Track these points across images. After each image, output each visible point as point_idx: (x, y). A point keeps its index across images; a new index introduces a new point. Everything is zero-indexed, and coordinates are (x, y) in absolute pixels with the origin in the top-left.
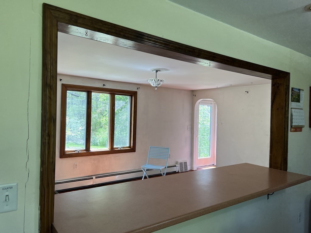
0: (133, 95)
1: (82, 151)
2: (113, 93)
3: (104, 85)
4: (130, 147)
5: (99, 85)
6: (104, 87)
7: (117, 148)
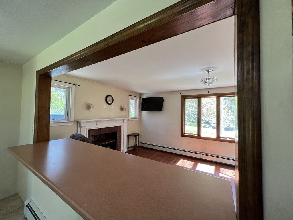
1: (194, 134)
5: (205, 92)
7: (223, 138)
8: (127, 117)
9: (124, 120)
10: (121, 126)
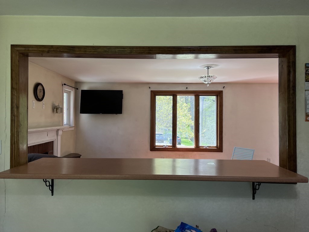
0: (219, 95)
1: (169, 146)
2: (197, 94)
3: (187, 88)
4: (217, 147)
5: (183, 89)
6: (187, 90)
7: (203, 147)
8: (60, 126)
9: (58, 130)
10: (53, 142)
